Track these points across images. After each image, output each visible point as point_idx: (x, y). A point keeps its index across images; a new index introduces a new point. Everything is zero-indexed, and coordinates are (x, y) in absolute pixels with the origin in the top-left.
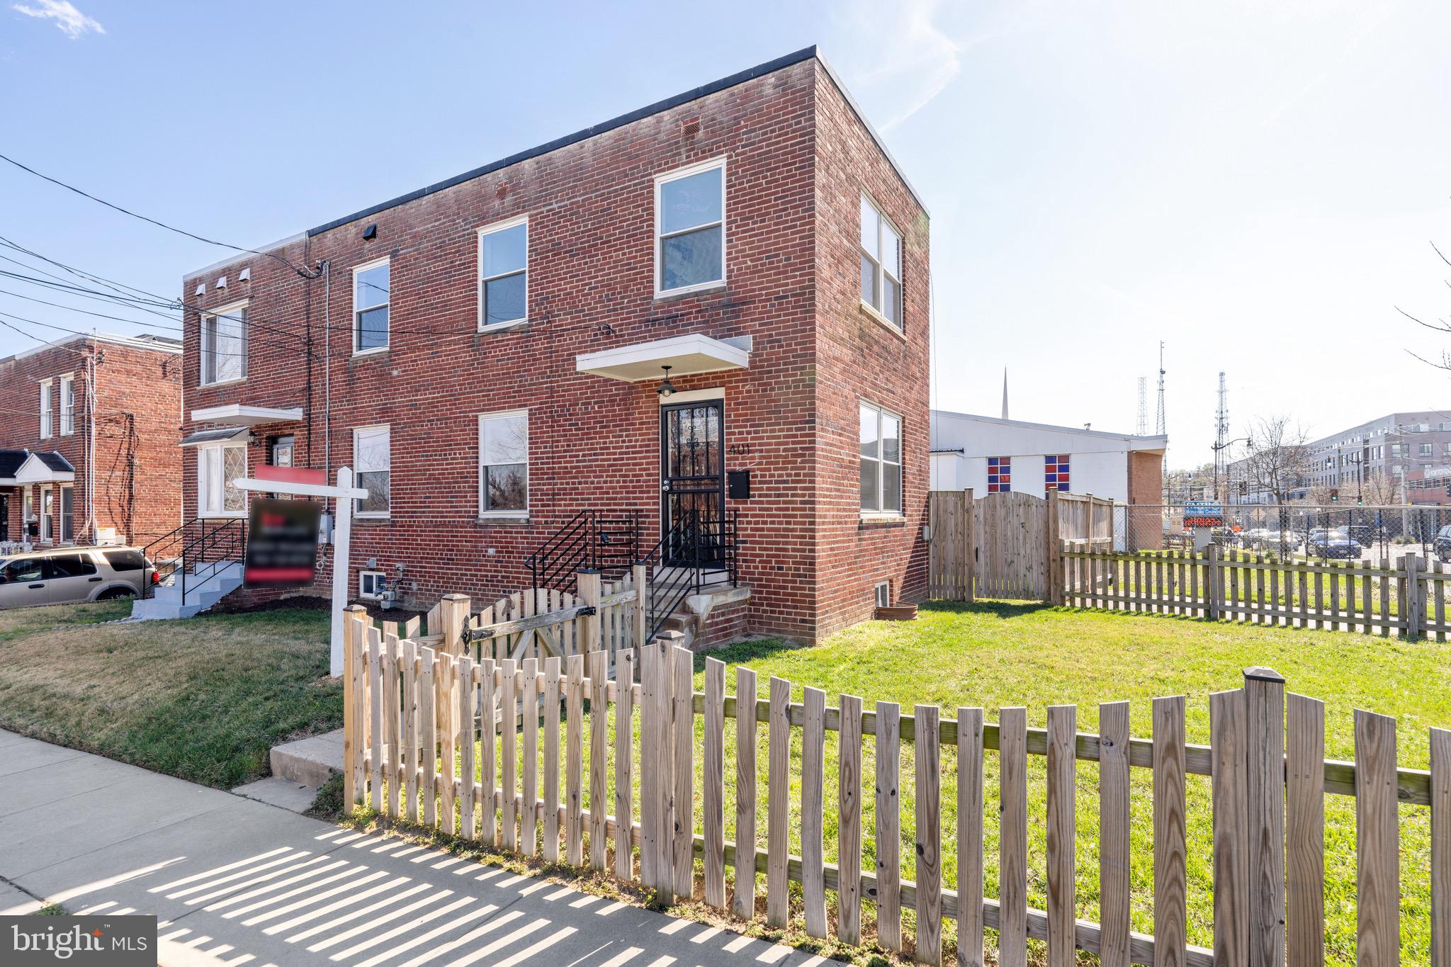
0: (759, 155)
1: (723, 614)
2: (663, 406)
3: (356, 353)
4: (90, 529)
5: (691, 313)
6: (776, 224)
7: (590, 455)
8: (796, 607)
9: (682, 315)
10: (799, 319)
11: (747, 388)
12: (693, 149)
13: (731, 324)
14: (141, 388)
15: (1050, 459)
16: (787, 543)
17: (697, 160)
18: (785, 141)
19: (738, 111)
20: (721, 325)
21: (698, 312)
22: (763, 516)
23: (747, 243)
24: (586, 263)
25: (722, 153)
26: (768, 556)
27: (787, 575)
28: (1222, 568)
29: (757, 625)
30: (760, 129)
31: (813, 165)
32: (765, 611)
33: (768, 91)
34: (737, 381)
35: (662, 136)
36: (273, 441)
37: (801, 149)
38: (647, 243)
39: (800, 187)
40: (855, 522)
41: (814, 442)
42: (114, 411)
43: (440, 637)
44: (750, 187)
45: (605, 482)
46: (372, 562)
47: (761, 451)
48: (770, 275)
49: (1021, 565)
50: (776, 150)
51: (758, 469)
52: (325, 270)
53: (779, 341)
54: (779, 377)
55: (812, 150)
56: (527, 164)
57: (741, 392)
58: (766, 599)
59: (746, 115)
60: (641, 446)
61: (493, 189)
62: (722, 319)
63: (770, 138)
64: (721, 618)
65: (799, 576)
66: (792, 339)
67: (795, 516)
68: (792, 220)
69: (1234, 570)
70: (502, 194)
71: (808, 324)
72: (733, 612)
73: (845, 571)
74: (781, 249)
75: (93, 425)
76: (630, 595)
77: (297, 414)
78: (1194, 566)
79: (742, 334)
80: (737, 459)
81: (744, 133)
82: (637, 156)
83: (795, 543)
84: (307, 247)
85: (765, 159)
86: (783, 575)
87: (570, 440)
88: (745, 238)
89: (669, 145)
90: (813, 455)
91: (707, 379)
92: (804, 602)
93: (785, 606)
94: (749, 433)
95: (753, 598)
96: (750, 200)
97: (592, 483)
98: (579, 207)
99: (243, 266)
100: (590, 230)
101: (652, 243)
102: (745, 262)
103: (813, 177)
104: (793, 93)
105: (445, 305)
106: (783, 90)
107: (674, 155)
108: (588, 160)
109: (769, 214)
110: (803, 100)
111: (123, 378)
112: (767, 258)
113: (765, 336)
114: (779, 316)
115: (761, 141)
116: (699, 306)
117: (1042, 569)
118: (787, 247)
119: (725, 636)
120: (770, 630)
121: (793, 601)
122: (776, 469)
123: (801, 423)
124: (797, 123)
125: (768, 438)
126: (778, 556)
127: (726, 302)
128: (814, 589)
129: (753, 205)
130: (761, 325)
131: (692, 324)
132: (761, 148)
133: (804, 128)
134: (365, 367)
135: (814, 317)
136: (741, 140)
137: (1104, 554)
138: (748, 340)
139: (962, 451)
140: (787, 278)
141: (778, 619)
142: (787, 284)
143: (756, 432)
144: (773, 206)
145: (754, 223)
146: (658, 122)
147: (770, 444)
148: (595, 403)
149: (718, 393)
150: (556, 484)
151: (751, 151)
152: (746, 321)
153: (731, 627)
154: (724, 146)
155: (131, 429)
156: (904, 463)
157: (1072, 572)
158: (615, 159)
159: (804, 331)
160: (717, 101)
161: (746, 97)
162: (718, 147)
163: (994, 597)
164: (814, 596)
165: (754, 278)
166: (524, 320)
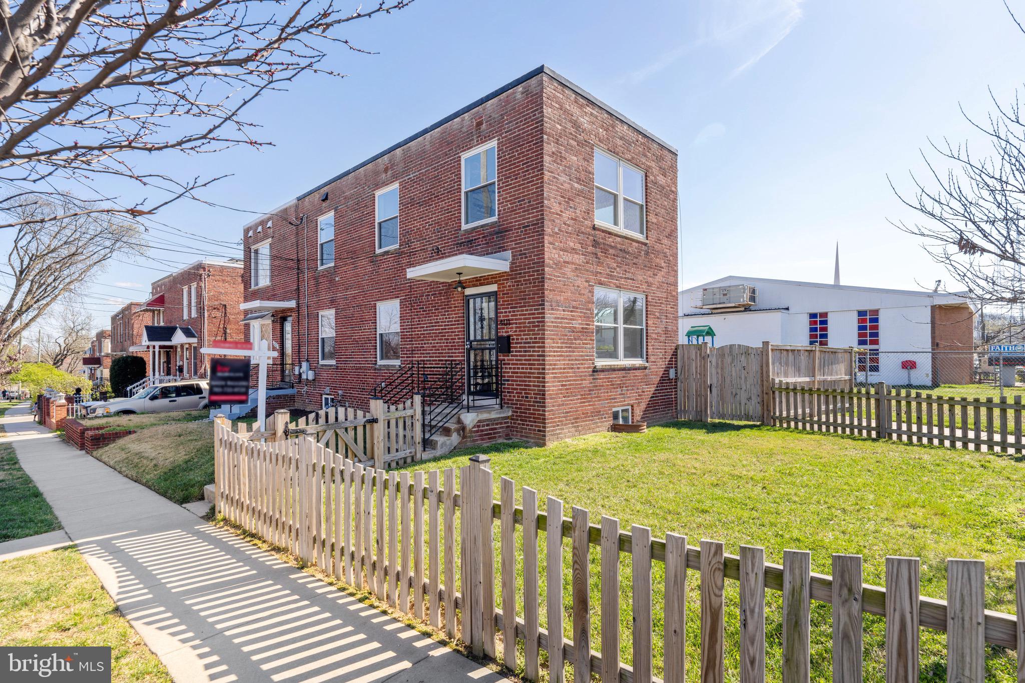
0: (514, 137)
1: (488, 425)
2: (467, 296)
3: (320, 268)
4: (205, 369)
5: (479, 238)
6: (523, 180)
7: (430, 327)
8: (535, 422)
9: (475, 239)
10: (536, 240)
11: (509, 284)
12: (480, 136)
13: (500, 244)
14: (231, 290)
15: (861, 313)
16: (530, 381)
17: (482, 143)
18: (527, 127)
19: (503, 110)
20: (495, 245)
21: (483, 237)
22: (517, 364)
23: (508, 193)
24: (427, 210)
25: (494, 137)
26: (520, 389)
27: (530, 402)
28: (889, 401)
29: (515, 433)
30: (515, 120)
31: (542, 141)
32: (519, 424)
33: (519, 96)
34: (503, 280)
35: (464, 129)
36: (284, 319)
37: (536, 132)
38: (457, 196)
39: (536, 156)
40: (589, 368)
41: (544, 317)
42: (216, 303)
43: (273, 432)
44: (510, 158)
45: (437, 343)
46: (327, 390)
47: (516, 323)
48: (520, 213)
49: (743, 396)
50: (523, 133)
51: (515, 335)
52: (305, 220)
53: (525, 254)
54: (525, 277)
55: (542, 132)
56: (398, 151)
57: (505, 287)
58: (520, 416)
59: (507, 113)
60: (455, 321)
61: (382, 167)
62: (496, 241)
63: (519, 126)
64: (486, 428)
65: (537, 402)
66: (532, 252)
67: (534, 365)
68: (532, 177)
69: (899, 402)
70: (386, 170)
71: (540, 243)
72: (497, 424)
73: (578, 399)
74: (526, 196)
75: (206, 311)
76: (409, 412)
77: (292, 304)
78: (868, 399)
79: (506, 250)
80: (504, 328)
81: (507, 124)
82: (452, 142)
83: (534, 382)
84: (297, 206)
85: (517, 139)
86: (528, 401)
87: (420, 318)
88: (507, 190)
89: (468, 135)
90: (543, 326)
91: (488, 279)
92: (539, 419)
93: (530, 421)
94: (510, 312)
95: (513, 415)
96: (510, 165)
97: (431, 343)
98: (423, 176)
99: (269, 219)
100: (428, 190)
101: (460, 195)
102: (507, 205)
103: (542, 149)
104: (531, 96)
105: (360, 238)
106: (527, 95)
107: (470, 141)
108: (428, 147)
109: (519, 174)
110: (536, 101)
111: (220, 284)
112: (519, 202)
113: (518, 251)
114: (525, 238)
115: (515, 128)
116: (484, 233)
117: (759, 400)
118: (529, 194)
119: (489, 438)
120: (522, 436)
121: (534, 418)
122: (524, 335)
123: (537, 305)
124: (534, 115)
125: (520, 315)
126: (525, 389)
127: (497, 231)
128: (544, 411)
129: (511, 169)
130: (515, 244)
131: (480, 245)
132: (515, 132)
133: (537, 118)
134: (324, 276)
135: (543, 238)
136: (504, 129)
137: (803, 389)
138: (508, 254)
139: (787, 309)
140: (529, 214)
141: (526, 429)
142: (529, 218)
143: (514, 312)
144: (522, 169)
145: (512, 180)
146: (462, 121)
147: (521, 319)
148: (432, 295)
149: (493, 288)
150: (413, 344)
151: (510, 135)
152: (508, 242)
153: (494, 433)
154: (496, 133)
155: (225, 312)
156: (647, 326)
157: (781, 402)
158: (441, 146)
159: (538, 247)
160: (492, 105)
161: (507, 102)
162: (493, 134)
163: (723, 419)
164: (544, 415)
165: (511, 215)
166: (397, 246)
